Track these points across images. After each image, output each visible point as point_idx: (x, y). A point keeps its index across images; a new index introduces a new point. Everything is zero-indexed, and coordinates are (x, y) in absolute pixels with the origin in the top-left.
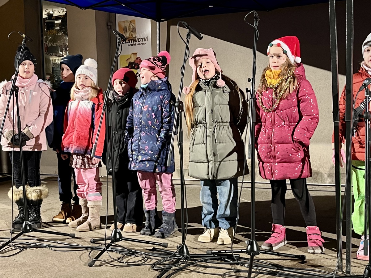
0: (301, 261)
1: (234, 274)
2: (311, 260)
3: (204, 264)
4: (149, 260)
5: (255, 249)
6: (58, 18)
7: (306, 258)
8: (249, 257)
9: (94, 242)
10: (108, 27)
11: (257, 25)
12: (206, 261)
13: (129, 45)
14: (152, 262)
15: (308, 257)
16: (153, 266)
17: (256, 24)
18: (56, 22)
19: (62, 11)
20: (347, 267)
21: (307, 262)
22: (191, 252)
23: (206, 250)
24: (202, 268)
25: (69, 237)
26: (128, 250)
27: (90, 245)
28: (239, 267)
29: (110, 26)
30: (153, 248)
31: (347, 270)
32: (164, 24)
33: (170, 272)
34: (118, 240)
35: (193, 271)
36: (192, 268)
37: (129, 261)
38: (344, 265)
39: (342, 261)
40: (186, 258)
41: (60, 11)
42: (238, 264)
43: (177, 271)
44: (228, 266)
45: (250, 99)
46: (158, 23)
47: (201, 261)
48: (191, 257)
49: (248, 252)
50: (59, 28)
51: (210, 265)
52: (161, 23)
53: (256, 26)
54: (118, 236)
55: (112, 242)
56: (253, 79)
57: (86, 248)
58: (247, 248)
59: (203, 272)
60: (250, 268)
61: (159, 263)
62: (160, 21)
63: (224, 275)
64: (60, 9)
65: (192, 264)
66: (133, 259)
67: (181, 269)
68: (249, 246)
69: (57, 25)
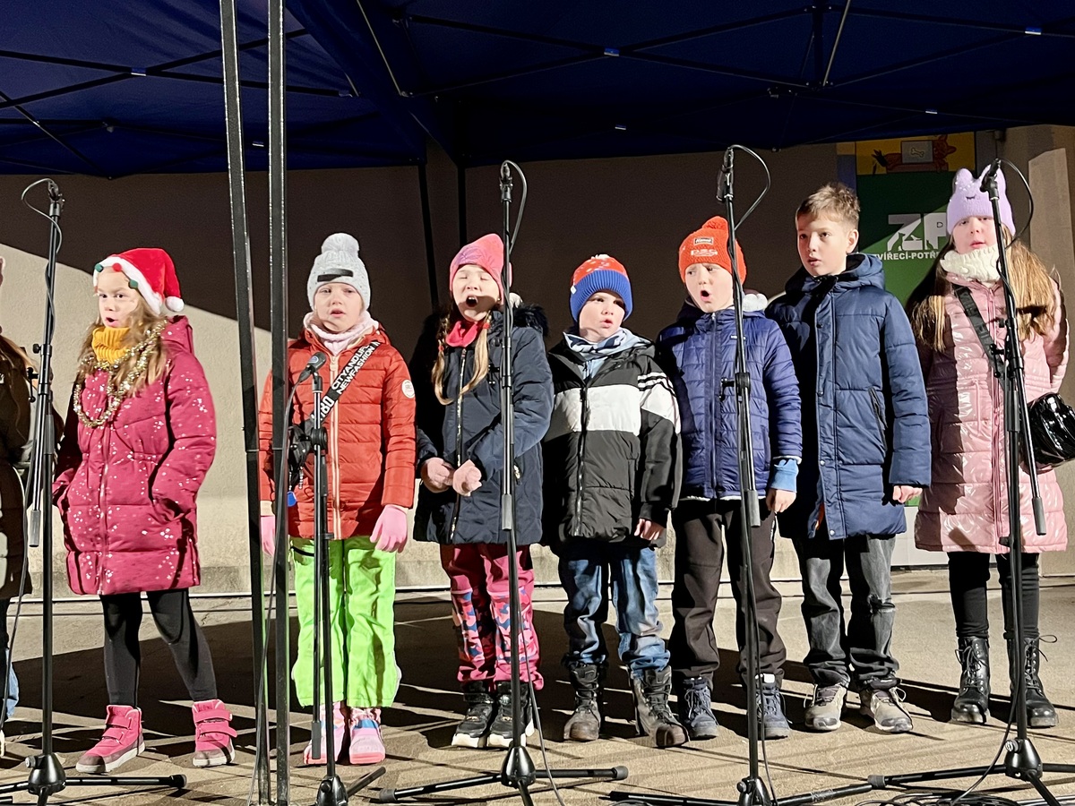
0: (175, 790)
2: (199, 784)
5: (53, 776)
7: (188, 781)
8: (34, 799)
11: (58, 213)
15: (191, 777)
17: (54, 211)
20: (279, 790)
21: (187, 791)
31: (282, 798)
38: (274, 785)
39: (268, 779)
45: (39, 395)
49: (31, 788)
53: (54, 216)
56: (45, 346)
58: (31, 778)
68: (37, 772)
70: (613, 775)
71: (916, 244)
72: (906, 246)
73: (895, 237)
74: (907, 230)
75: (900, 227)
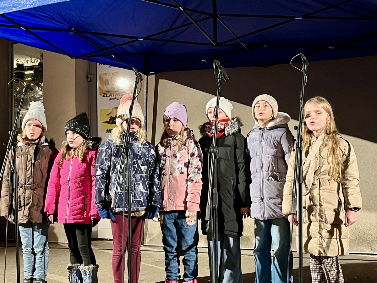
6: (29, 68)
10: (88, 79)
13: (110, 99)
18: (26, 73)
19: (36, 61)
29: (90, 78)
32: (152, 78)
41: (33, 61)
45: (297, 148)
46: (146, 76)
50: (31, 79)
52: (149, 77)
56: (300, 126)
62: (148, 74)
64: (33, 59)
69: (28, 76)
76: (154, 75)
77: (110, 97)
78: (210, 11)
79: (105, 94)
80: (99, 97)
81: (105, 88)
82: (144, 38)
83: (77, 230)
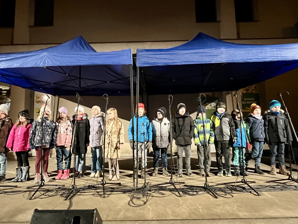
0: (119, 185)
1: (97, 194)
3: (83, 191)
4: (58, 193)
5: (104, 183)
6: (5, 90)
8: (102, 186)
9: (28, 188)
10: (30, 96)
12: (84, 190)
13: (40, 104)
14: (60, 193)
15: (122, 183)
16: (61, 195)
18: (3, 92)
20: (137, 185)
21: (121, 185)
22: (78, 187)
23: (83, 185)
24: (83, 193)
25: (14, 187)
26: (47, 190)
27: (27, 190)
28: (98, 191)
30: (59, 188)
32: (57, 97)
33: (70, 197)
34: (43, 186)
35: (80, 195)
36: (79, 194)
37: (49, 195)
40: (76, 190)
42: (97, 189)
43: (73, 196)
44: (93, 191)
46: (54, 97)
47: (82, 190)
48: (78, 189)
49: (101, 184)
50: (5, 94)
51: (85, 191)
52: (56, 97)
54: (42, 184)
55: (40, 187)
57: (26, 191)
58: (101, 183)
59: (84, 194)
60: (104, 190)
61: (64, 193)
62: (55, 96)
63: (93, 195)
64: (7, 87)
65: (78, 192)
66: (50, 194)
67: (74, 195)
68: (102, 182)
69: (4, 93)
70: (184, 183)
71: (210, 107)
72: (209, 107)
73: (207, 106)
74: (209, 105)
75: (208, 104)
76: (58, 96)
77: (40, 103)
78: (78, 76)
79: (37, 102)
80: (35, 103)
81: (38, 100)
82: (54, 83)
83: (22, 154)
